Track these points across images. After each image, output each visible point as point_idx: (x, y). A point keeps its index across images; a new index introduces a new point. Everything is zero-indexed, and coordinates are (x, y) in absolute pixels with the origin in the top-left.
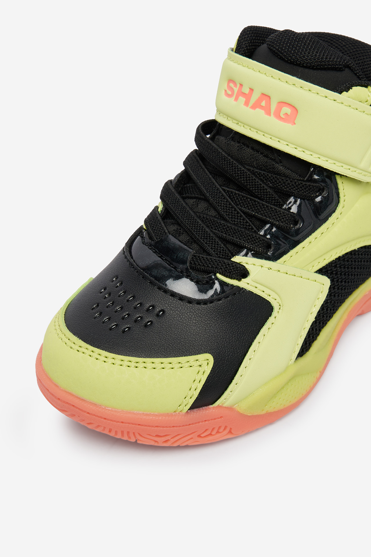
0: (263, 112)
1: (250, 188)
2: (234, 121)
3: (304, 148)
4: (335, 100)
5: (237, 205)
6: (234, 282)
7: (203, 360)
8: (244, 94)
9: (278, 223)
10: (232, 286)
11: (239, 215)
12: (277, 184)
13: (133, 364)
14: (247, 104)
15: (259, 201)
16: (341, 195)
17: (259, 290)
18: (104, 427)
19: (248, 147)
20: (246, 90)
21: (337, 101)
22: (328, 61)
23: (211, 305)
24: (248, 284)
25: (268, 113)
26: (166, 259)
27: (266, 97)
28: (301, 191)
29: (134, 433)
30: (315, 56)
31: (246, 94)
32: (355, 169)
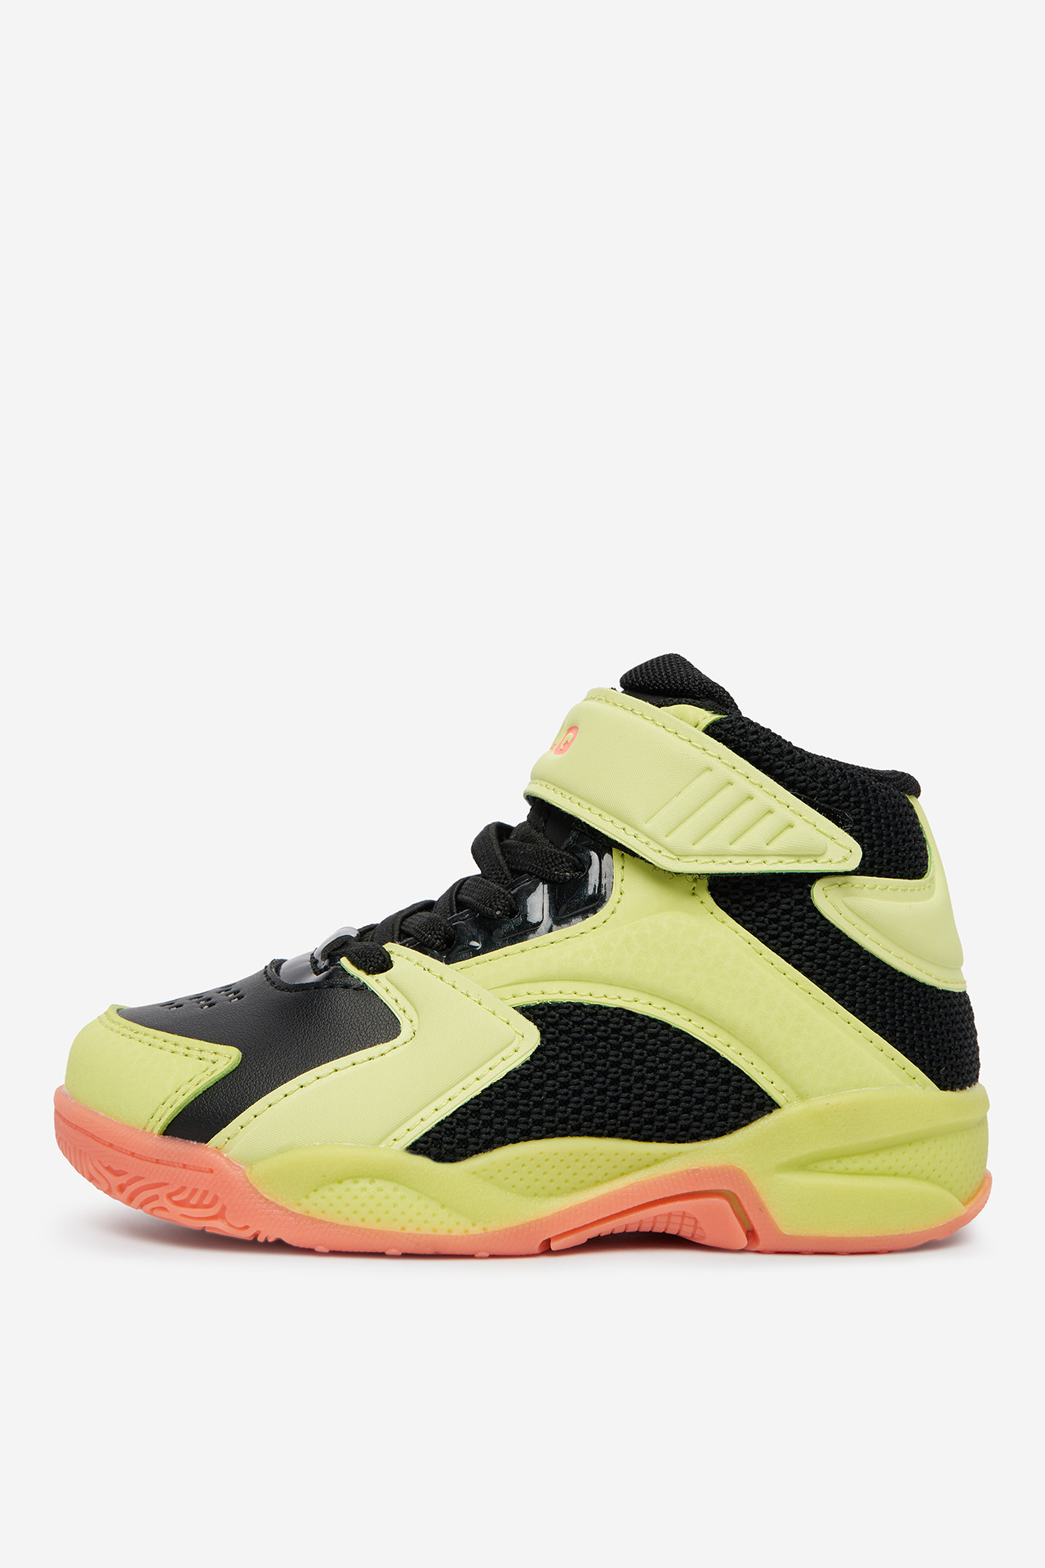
6: (359, 974)
7: (223, 1055)
17: (390, 995)
24: (379, 982)
32: (636, 832)
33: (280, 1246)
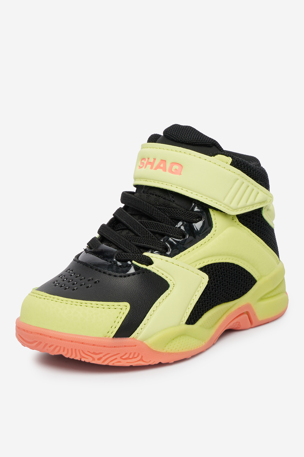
0: (161, 170)
1: (154, 216)
2: (144, 180)
3: (187, 189)
4: (206, 159)
5: (147, 228)
6: (144, 266)
7: (123, 306)
8: (150, 163)
9: (172, 234)
10: (142, 268)
11: (148, 233)
12: (172, 213)
13: (79, 304)
14: (151, 168)
15: (160, 223)
16: (214, 223)
17: (160, 272)
18: (60, 346)
19: (153, 195)
20: (151, 160)
21: (207, 160)
22: (202, 140)
23: (129, 277)
24: (153, 268)
25: (165, 170)
26: (100, 257)
27: (163, 161)
28: (187, 216)
29: (79, 350)
30: (194, 137)
31: (151, 162)
32: (221, 204)
33: (160, 365)
